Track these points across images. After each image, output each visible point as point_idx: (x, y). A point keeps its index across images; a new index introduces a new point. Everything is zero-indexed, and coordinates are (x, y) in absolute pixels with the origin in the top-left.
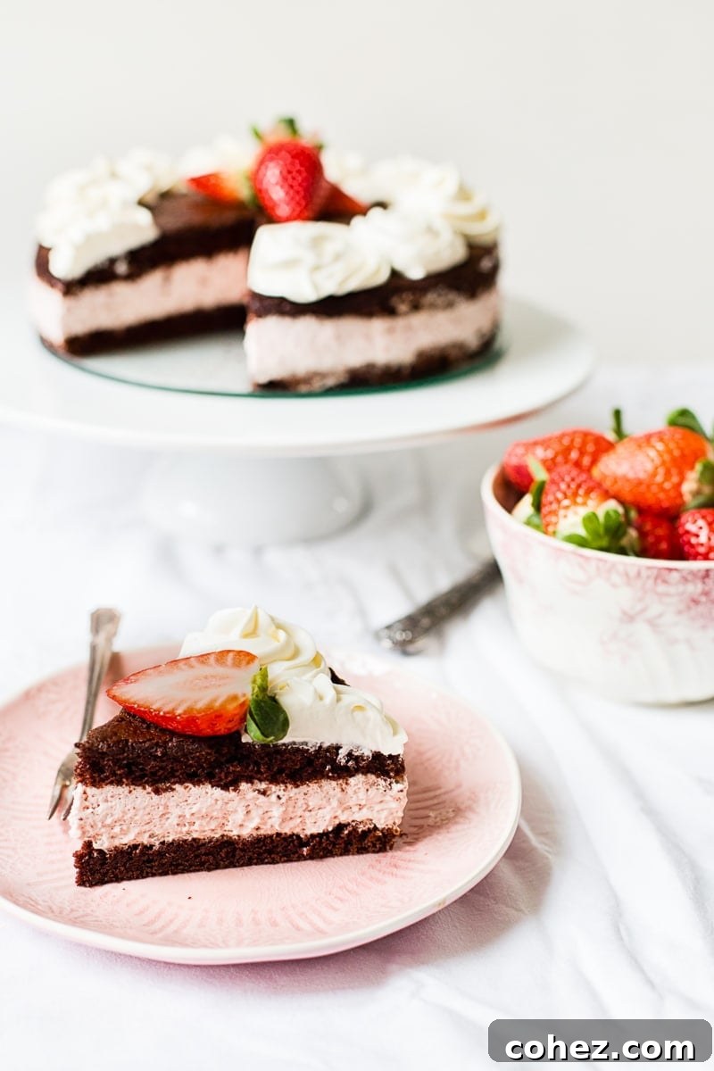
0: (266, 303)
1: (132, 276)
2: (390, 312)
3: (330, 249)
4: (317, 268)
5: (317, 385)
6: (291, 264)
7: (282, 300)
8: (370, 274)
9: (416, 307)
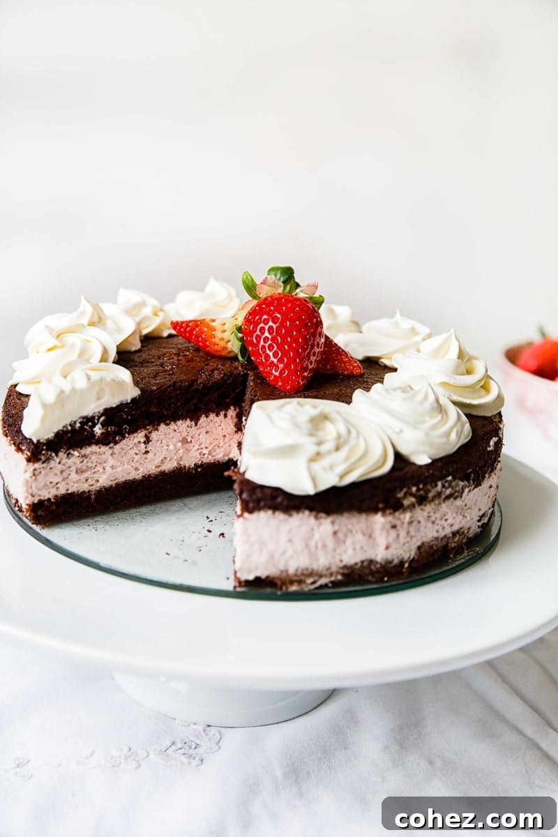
0: (259, 493)
1: (106, 440)
2: (395, 506)
3: (330, 431)
4: (317, 456)
5: (308, 586)
6: (287, 451)
7: (278, 490)
8: (375, 463)
9: (422, 500)
